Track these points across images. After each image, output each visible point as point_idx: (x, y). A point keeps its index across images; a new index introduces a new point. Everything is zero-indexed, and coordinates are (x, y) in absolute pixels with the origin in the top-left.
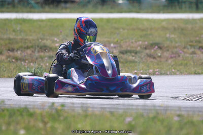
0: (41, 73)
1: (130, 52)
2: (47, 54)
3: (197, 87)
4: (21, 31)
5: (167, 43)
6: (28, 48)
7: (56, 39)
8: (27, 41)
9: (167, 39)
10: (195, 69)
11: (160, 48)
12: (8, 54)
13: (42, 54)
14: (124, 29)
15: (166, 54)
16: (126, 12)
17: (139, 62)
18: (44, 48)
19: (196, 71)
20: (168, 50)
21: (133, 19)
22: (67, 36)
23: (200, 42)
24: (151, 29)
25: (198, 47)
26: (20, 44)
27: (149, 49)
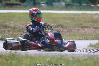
0: (4, 38)
2: (7, 29)
3: (80, 46)
5: (65, 25)
7: (11, 22)
9: (66, 23)
10: (79, 37)
11: (62, 27)
13: (5, 29)
14: (45, 18)
15: (65, 30)
16: (45, 10)
18: (6, 27)
19: (80, 38)
20: (66, 28)
21: (49, 13)
22: (17, 21)
23: (81, 24)
24: (58, 18)
25: (81, 27)
27: (57, 28)
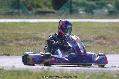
1: (87, 41)
2: (38, 42)
4: (23, 29)
5: (109, 36)
6: (27, 39)
7: (43, 34)
8: (27, 35)
9: (109, 34)
11: (105, 39)
12: (16, 42)
13: (35, 42)
14: (83, 28)
15: (109, 42)
16: (84, 18)
17: (93, 47)
18: (37, 39)
20: (109, 40)
21: (89, 22)
22: (50, 32)
24: (99, 28)
26: (23, 37)
27: (98, 39)
